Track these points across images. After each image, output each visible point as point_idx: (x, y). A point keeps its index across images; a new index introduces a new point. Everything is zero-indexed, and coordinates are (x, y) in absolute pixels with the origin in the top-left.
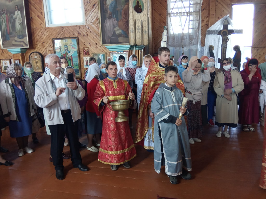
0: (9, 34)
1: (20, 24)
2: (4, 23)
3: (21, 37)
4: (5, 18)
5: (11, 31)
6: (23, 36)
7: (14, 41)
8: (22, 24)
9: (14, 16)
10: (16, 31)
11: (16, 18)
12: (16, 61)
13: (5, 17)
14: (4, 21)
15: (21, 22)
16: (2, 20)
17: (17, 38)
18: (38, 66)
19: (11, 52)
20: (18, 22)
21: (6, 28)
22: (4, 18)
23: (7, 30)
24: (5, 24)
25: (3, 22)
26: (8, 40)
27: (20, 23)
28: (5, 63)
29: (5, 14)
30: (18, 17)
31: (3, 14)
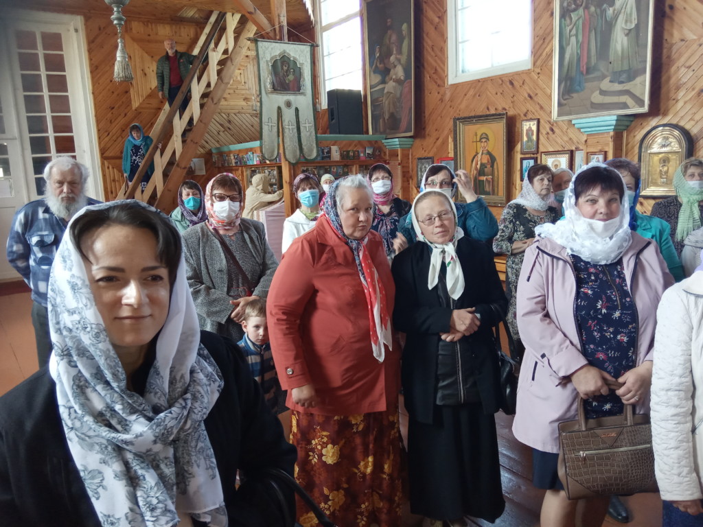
0: (585, 72)
1: (628, 33)
2: (573, 39)
3: (624, 76)
4: (581, 21)
5: (593, 60)
6: (632, 74)
7: (598, 92)
8: (635, 34)
9: (610, 11)
10: (611, 58)
11: (616, 17)
12: (592, 156)
13: (579, 19)
14: (574, 32)
15: (633, 26)
16: (568, 32)
17: (611, 81)
18: (667, 172)
19: (582, 130)
20: (623, 29)
21: (577, 53)
22: (575, 24)
23: (579, 60)
24: (577, 42)
25: (570, 36)
26: (577, 91)
27: (630, 30)
28: (553, 162)
29: (581, 11)
30: (623, 11)
31: (574, 10)
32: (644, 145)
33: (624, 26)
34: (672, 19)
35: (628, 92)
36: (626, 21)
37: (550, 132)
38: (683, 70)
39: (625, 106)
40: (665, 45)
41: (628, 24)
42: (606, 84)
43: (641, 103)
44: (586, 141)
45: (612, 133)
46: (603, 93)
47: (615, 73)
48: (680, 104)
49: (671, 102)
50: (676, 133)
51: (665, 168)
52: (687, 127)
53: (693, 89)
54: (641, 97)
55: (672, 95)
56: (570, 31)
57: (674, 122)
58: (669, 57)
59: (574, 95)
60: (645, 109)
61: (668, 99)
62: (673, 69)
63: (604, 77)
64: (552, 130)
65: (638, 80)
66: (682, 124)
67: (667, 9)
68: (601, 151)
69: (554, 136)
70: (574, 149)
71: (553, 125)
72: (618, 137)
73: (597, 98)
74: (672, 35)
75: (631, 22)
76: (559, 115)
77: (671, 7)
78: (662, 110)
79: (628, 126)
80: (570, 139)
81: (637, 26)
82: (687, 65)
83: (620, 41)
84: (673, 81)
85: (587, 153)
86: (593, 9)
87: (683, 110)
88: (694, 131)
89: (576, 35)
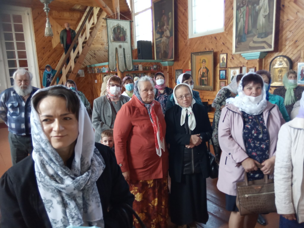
0: (247, 33)
1: (265, 17)
2: (242, 19)
3: (263, 35)
5: (250, 28)
6: (267, 34)
7: (252, 42)
8: (268, 17)
9: (257, 7)
10: (258, 27)
11: (260, 10)
12: (250, 69)
13: (244, 11)
14: (242, 16)
15: (267, 14)
16: (239, 16)
17: (258, 37)
18: (281, 76)
19: (246, 58)
20: (263, 15)
21: (243, 25)
22: (243, 13)
23: (244, 28)
24: (244, 20)
25: (240, 18)
26: (243, 41)
27: (266, 16)
28: (233, 72)
29: (245, 7)
30: (263, 7)
31: (242, 7)
32: (272, 65)
33: (263, 14)
34: (283, 11)
35: (265, 42)
36: (264, 12)
37: (232, 59)
38: (288, 33)
39: (263, 48)
40: (281, 22)
41: (265, 13)
42: (256, 39)
43: (270, 46)
44: (247, 63)
45: (258, 59)
46: (254, 42)
47: (259, 34)
48: (287, 47)
49: (283, 46)
50: (285, 59)
51: (281, 74)
52: (290, 57)
53: (293, 41)
54: (270, 44)
55: (284, 43)
56: (241, 16)
57: (285, 54)
58: (282, 27)
59: (242, 43)
60: (272, 49)
61: (282, 45)
62: (284, 32)
63: (254, 35)
64: (233, 58)
65: (269, 37)
66: (288, 55)
67: (282, 7)
68: (253, 67)
69: (233, 61)
70: (242, 66)
71: (233, 56)
72: (261, 61)
73: (252, 44)
74: (283, 18)
75: (266, 12)
76: (236, 51)
77: (283, 6)
78: (279, 50)
79: (265, 56)
80: (240, 62)
81: (269, 14)
82: (290, 30)
83: (261, 20)
84: (284, 37)
85: (248, 68)
86: (250, 6)
87: (288, 50)
88: (293, 59)
89: (243, 18)
